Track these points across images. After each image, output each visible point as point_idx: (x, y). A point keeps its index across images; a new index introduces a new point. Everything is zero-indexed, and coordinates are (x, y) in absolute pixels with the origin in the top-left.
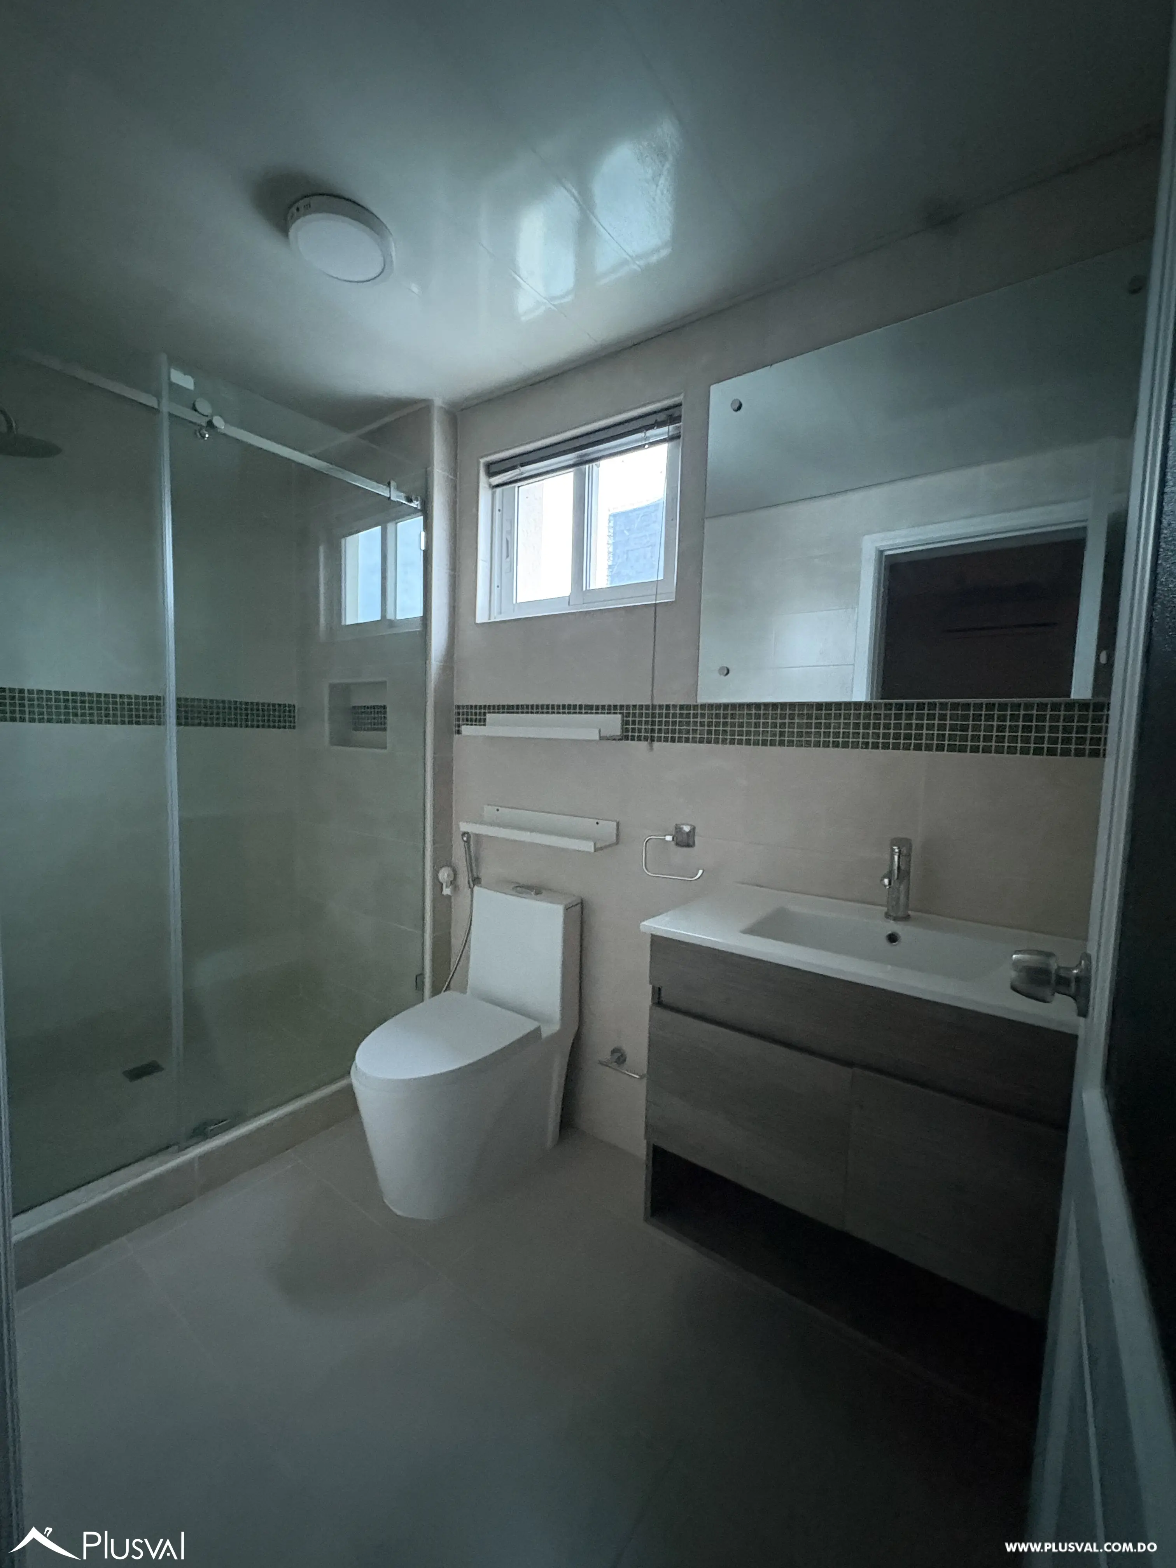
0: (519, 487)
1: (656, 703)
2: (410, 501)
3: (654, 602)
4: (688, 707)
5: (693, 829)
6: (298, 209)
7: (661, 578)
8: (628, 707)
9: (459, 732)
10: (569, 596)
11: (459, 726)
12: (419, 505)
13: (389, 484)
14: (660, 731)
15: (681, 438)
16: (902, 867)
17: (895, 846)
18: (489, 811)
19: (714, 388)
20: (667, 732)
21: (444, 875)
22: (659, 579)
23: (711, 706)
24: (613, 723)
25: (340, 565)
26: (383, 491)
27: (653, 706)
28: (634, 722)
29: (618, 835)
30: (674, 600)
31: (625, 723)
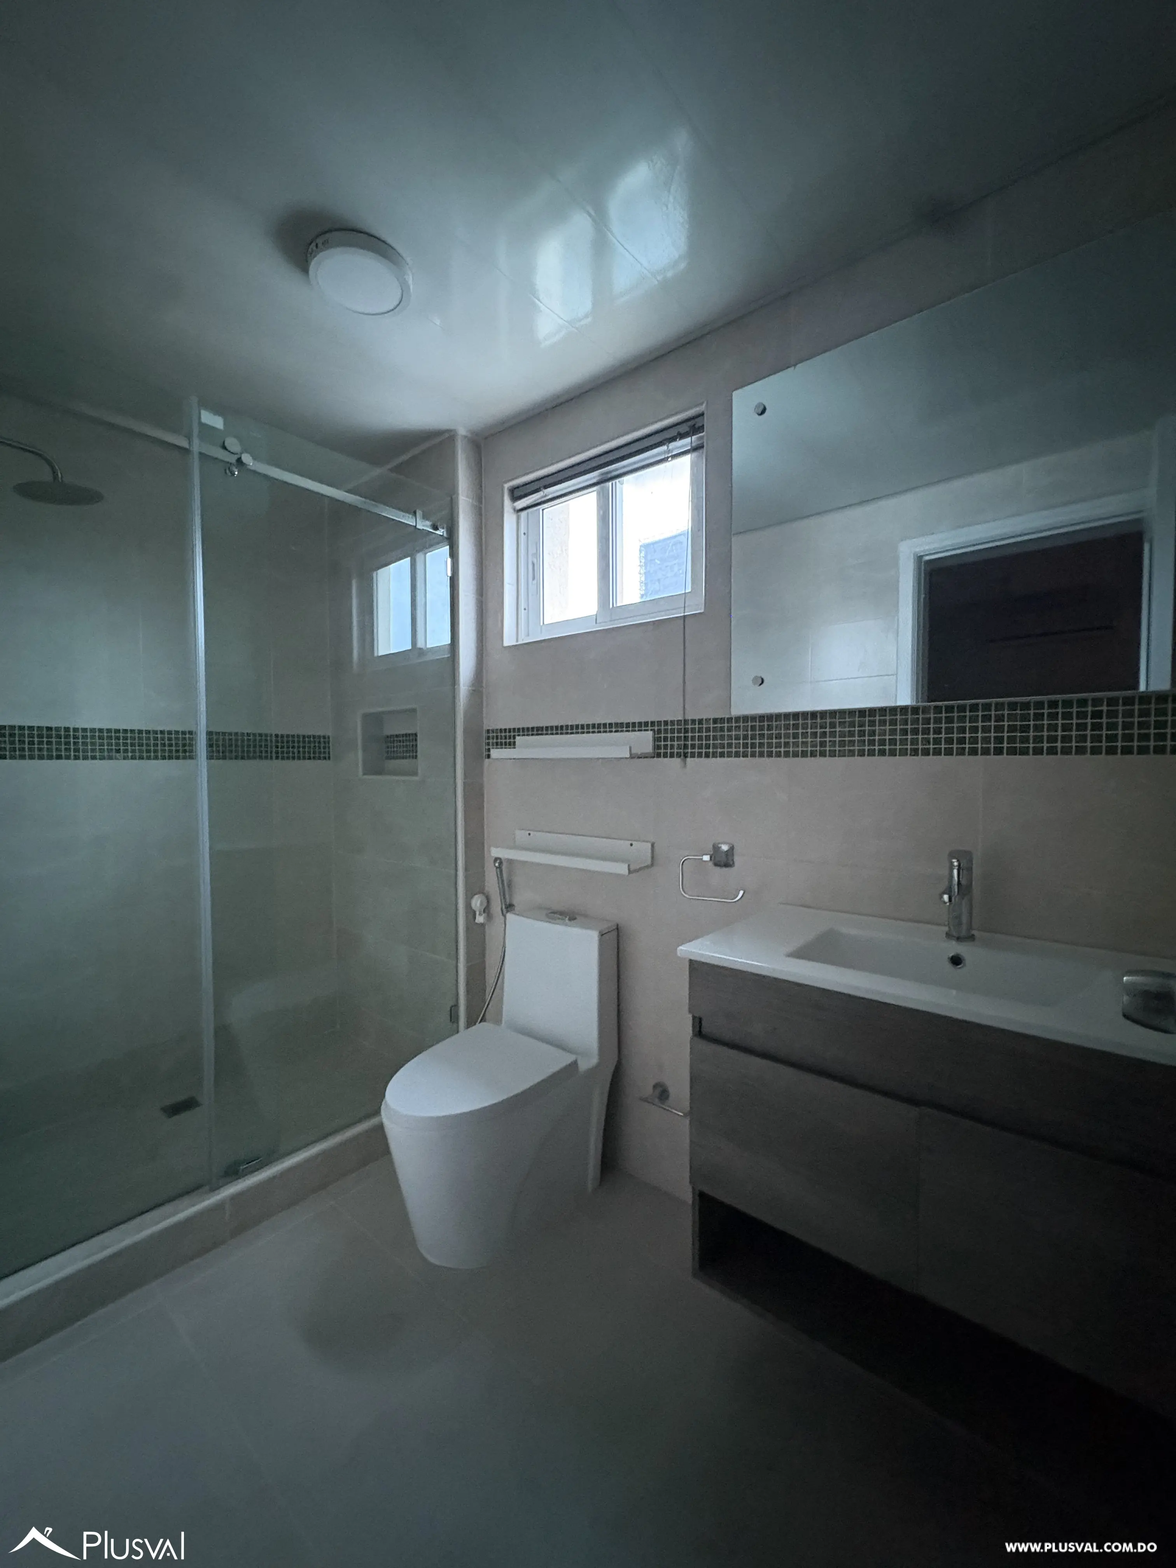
0: (543, 510)
1: (689, 717)
2: (436, 528)
3: (682, 615)
4: (722, 720)
5: (732, 848)
6: (317, 246)
7: (689, 590)
8: (659, 723)
9: (489, 756)
10: (596, 615)
11: (489, 750)
12: (445, 533)
13: (415, 513)
14: (693, 746)
15: (705, 448)
16: (963, 882)
17: (954, 858)
18: (521, 836)
19: (736, 394)
20: (700, 747)
21: (477, 902)
22: (687, 591)
23: (746, 718)
24: (644, 740)
25: (372, 595)
26: (409, 520)
27: (685, 721)
28: (666, 739)
29: (653, 858)
30: (702, 611)
31: (656, 740)
